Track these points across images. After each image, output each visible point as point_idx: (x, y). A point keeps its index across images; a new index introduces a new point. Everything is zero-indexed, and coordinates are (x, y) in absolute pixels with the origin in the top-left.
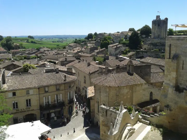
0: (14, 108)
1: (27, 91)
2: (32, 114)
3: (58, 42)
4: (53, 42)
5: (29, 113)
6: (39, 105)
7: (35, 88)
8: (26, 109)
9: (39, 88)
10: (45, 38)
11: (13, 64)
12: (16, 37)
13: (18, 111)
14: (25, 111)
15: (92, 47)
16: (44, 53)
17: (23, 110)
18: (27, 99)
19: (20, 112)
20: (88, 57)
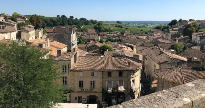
0: (80, 87)
1: (92, 73)
2: (95, 97)
3: (142, 27)
4: (138, 27)
5: (92, 95)
6: (102, 88)
7: (99, 71)
8: (90, 90)
9: (102, 72)
10: (132, 23)
11: (95, 45)
12: (107, 22)
13: (82, 91)
14: (89, 92)
15: (174, 34)
16: (126, 37)
17: (87, 91)
18: (91, 81)
19: (85, 92)
20: (167, 44)
